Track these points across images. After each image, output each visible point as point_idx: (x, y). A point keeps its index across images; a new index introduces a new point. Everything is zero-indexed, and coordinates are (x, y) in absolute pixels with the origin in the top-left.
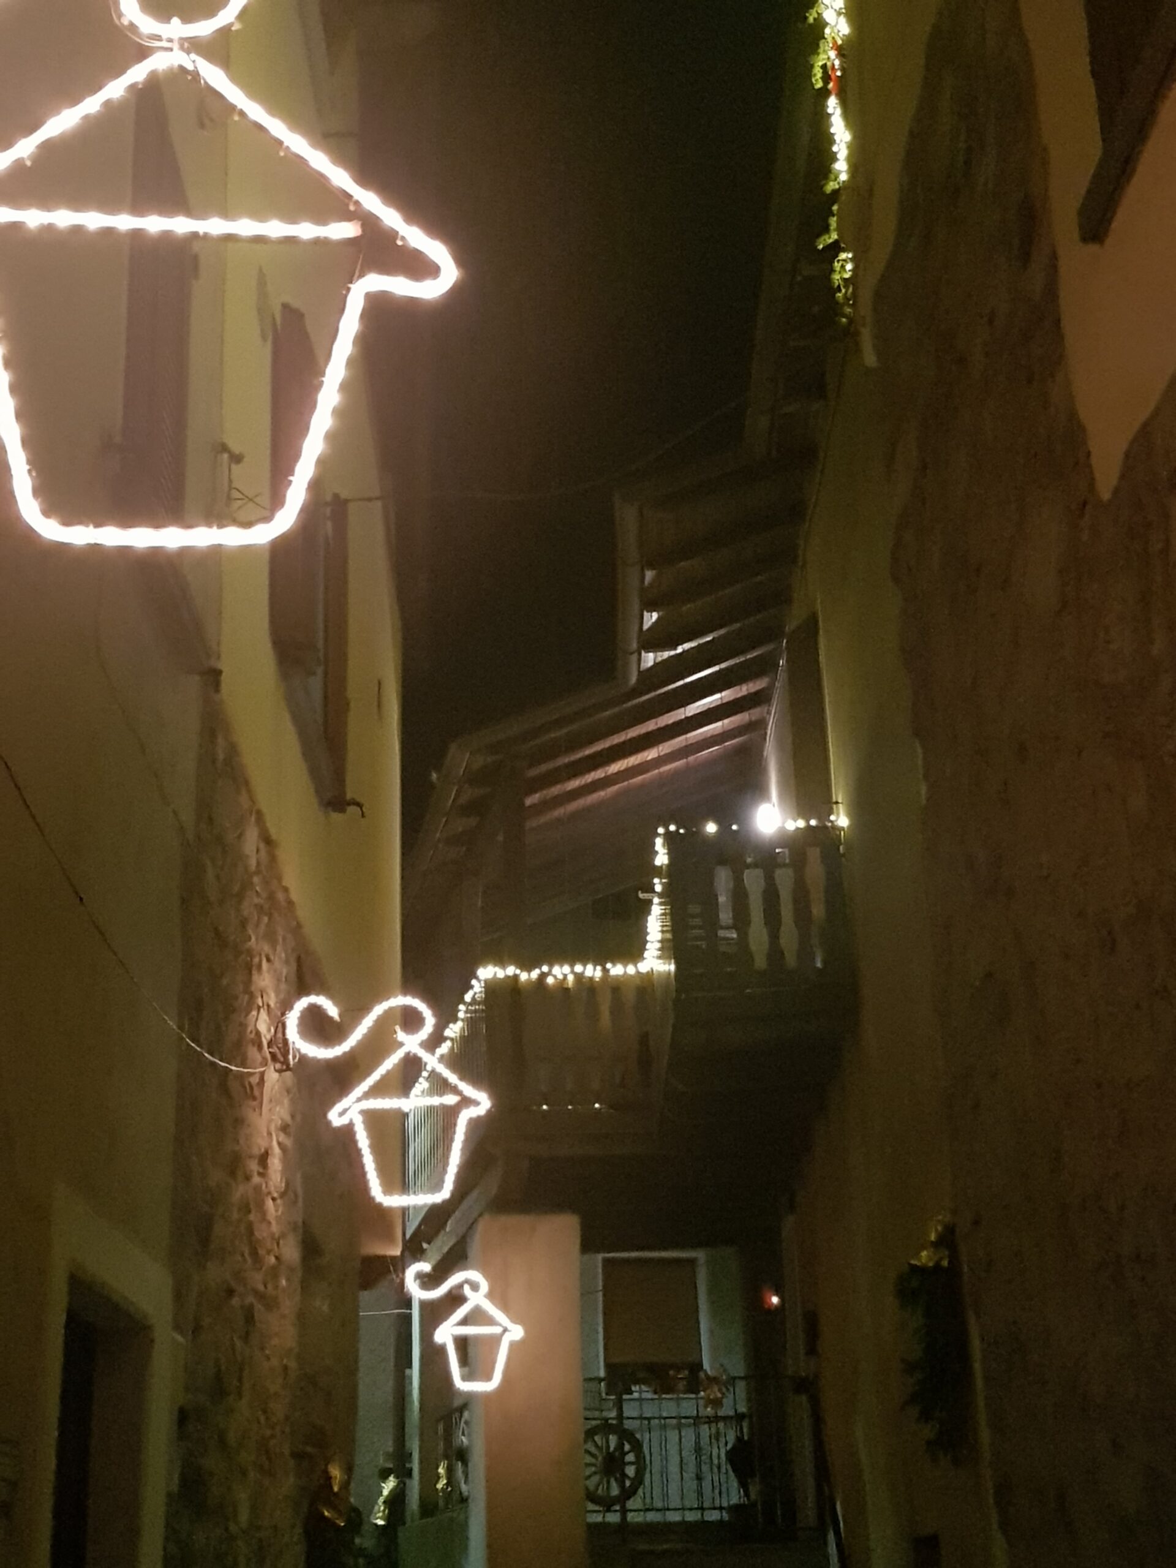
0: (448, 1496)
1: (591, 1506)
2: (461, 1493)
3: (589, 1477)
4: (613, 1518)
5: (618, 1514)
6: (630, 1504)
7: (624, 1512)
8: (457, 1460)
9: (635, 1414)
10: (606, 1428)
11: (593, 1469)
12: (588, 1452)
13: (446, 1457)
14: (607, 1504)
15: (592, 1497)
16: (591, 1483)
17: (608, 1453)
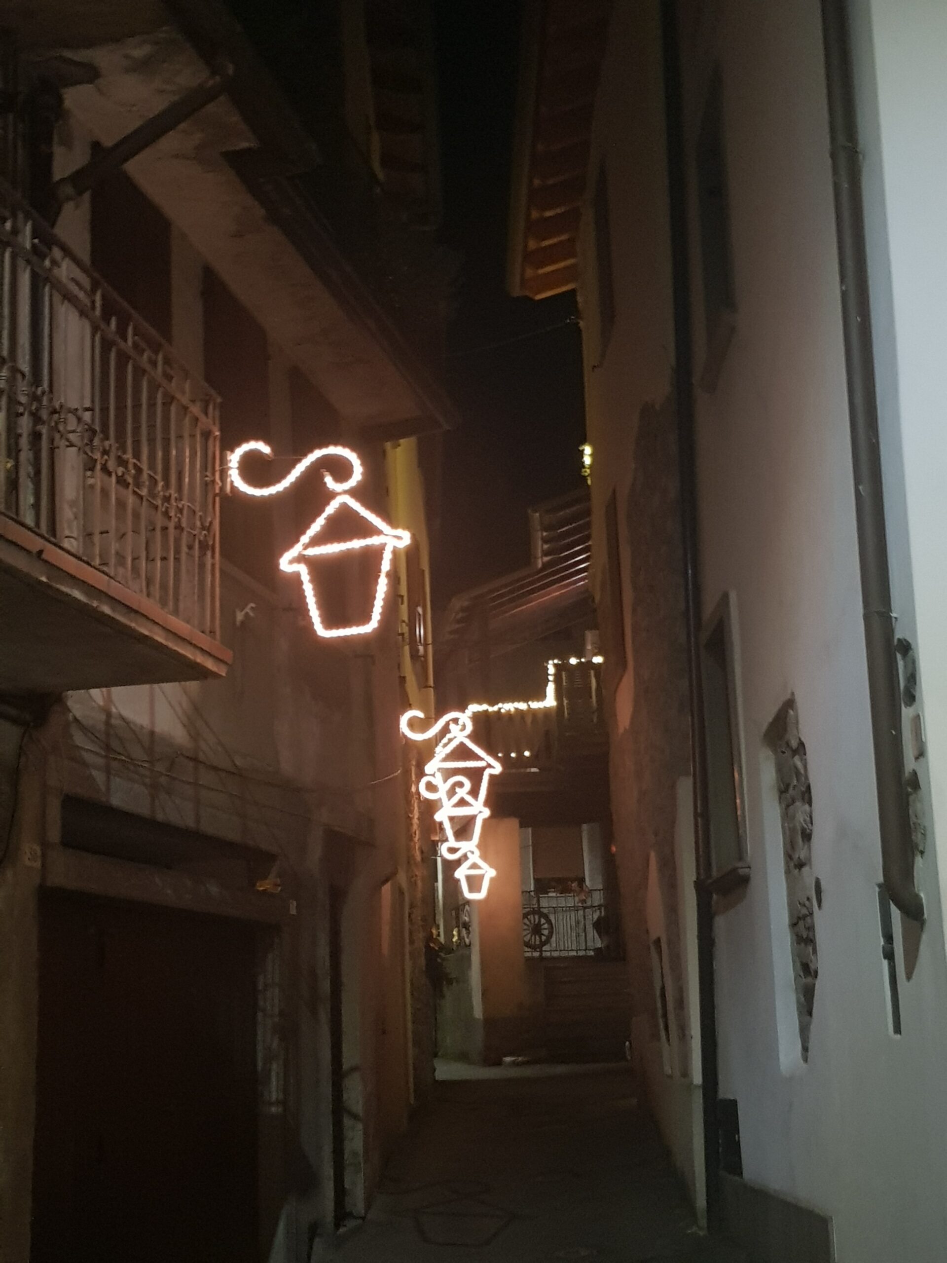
0: (458, 945)
1: (526, 949)
2: (465, 943)
3: (526, 935)
4: (536, 954)
5: (539, 953)
6: (544, 948)
7: (541, 951)
8: (463, 928)
9: (547, 905)
10: (534, 912)
11: (528, 932)
12: (525, 924)
13: (458, 927)
14: (534, 948)
15: (527, 945)
16: (527, 939)
17: (535, 924)
